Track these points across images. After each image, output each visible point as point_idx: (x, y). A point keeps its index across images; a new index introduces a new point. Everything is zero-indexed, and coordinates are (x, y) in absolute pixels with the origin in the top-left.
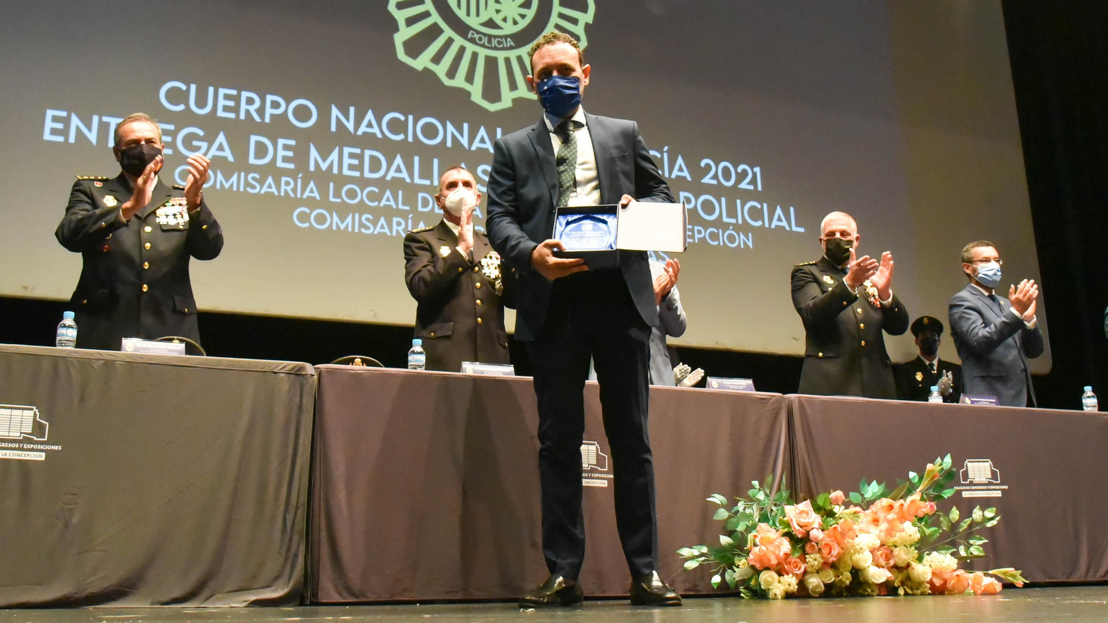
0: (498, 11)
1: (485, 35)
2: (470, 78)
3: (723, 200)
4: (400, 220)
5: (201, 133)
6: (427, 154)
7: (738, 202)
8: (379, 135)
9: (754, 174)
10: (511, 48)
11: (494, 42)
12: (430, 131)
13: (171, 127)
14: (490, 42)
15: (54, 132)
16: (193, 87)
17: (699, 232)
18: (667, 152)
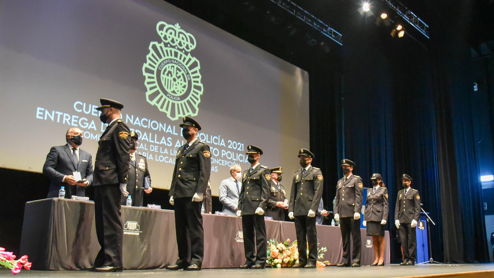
0: (176, 88)
1: (172, 95)
2: (167, 109)
3: (233, 153)
4: (145, 153)
5: (87, 120)
6: (154, 132)
7: (237, 154)
8: (140, 125)
9: (242, 146)
10: (179, 100)
11: (175, 98)
12: (155, 125)
13: (77, 117)
14: (173, 98)
15: (40, 115)
16: (85, 104)
17: (226, 162)
18: (220, 137)
